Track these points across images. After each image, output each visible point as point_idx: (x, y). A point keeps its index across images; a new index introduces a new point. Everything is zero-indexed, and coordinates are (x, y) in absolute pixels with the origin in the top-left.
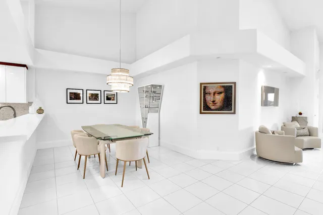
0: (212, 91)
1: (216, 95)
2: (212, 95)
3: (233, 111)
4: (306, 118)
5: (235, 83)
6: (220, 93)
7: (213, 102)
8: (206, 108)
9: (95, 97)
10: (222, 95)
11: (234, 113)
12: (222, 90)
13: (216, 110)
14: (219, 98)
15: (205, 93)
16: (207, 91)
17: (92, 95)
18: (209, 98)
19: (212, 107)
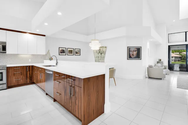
0: (132, 50)
1: (134, 52)
2: (132, 52)
3: (140, 59)
4: (163, 62)
5: (141, 47)
6: (135, 51)
7: (133, 54)
8: (130, 57)
9: (71, 52)
10: (136, 52)
11: (141, 59)
12: (136, 50)
13: (134, 58)
14: (135, 53)
15: (129, 51)
16: (130, 50)
17: (70, 51)
18: (131, 53)
19: (132, 57)
